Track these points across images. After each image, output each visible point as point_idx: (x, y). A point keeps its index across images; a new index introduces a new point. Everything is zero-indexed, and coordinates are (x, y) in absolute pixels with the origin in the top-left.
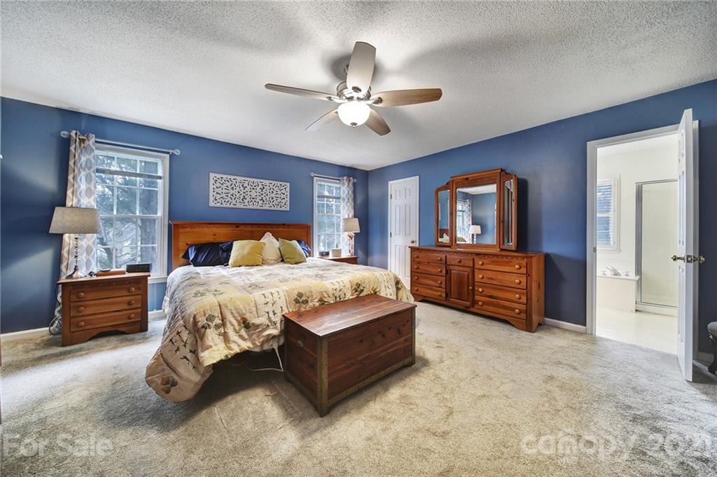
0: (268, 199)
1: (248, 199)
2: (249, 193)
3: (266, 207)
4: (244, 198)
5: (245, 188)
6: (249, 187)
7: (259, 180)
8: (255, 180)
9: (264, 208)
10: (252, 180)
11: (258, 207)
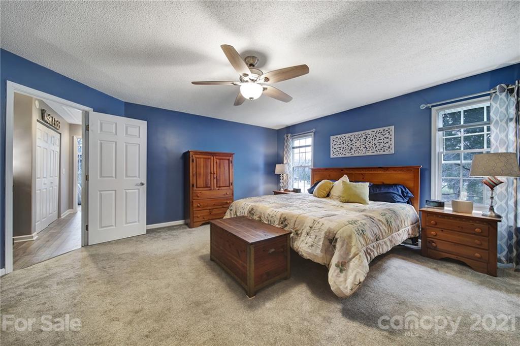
0: (371, 146)
1: (354, 149)
2: (354, 144)
3: (370, 153)
4: (351, 149)
5: (351, 141)
6: (354, 140)
7: (362, 132)
8: (359, 133)
9: (368, 154)
10: (357, 133)
11: (362, 154)
